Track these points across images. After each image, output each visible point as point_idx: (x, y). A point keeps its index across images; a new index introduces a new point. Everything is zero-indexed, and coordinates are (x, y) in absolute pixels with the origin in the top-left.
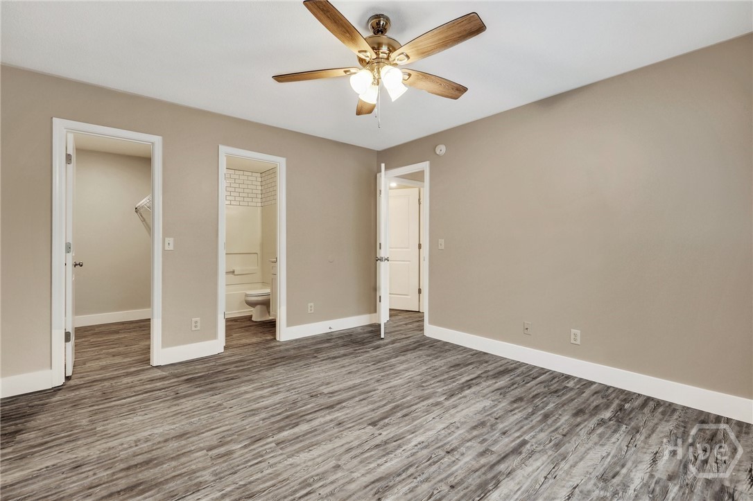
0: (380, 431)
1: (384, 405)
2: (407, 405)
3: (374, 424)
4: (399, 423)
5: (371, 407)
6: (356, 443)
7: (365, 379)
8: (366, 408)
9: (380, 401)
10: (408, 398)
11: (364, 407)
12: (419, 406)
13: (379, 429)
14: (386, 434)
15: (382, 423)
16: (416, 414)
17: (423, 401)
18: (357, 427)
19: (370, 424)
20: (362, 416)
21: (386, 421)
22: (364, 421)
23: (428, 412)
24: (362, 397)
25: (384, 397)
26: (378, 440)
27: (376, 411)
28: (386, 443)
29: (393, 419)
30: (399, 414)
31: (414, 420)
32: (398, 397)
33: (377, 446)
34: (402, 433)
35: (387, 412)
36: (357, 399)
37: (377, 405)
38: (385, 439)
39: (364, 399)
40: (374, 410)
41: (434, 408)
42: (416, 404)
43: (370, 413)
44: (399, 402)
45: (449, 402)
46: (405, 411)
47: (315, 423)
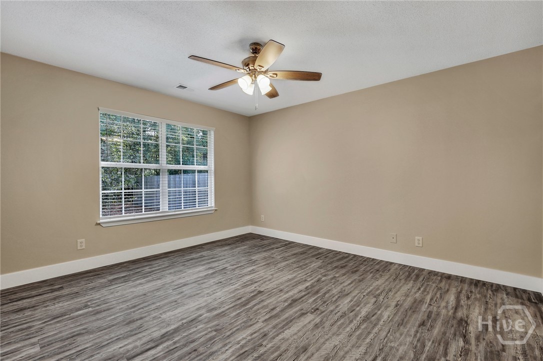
0: (255, 289)
1: (255, 305)
2: (237, 307)
3: (260, 292)
4: (244, 294)
5: (265, 303)
6: (267, 283)
7: (280, 337)
8: (268, 302)
9: (258, 309)
10: (234, 314)
11: (270, 303)
12: (227, 307)
13: (257, 290)
14: (253, 287)
15: (255, 293)
16: (232, 300)
17: (223, 312)
18: (270, 289)
19: (262, 292)
20: (269, 296)
21: (252, 294)
22: (267, 293)
23: (222, 303)
24: (275, 312)
25: (256, 313)
26: (256, 285)
27: (260, 301)
28: (252, 284)
29: (248, 296)
30: (243, 299)
31: (234, 296)
32: (243, 314)
33: (256, 282)
34: (243, 288)
35: (252, 301)
36: (278, 309)
37: (260, 306)
38: (253, 285)
39: (273, 309)
40: (262, 301)
41: (216, 306)
42: (229, 308)
43: (264, 298)
44: (243, 309)
45: (199, 313)
46: (239, 302)
47: (296, 291)
